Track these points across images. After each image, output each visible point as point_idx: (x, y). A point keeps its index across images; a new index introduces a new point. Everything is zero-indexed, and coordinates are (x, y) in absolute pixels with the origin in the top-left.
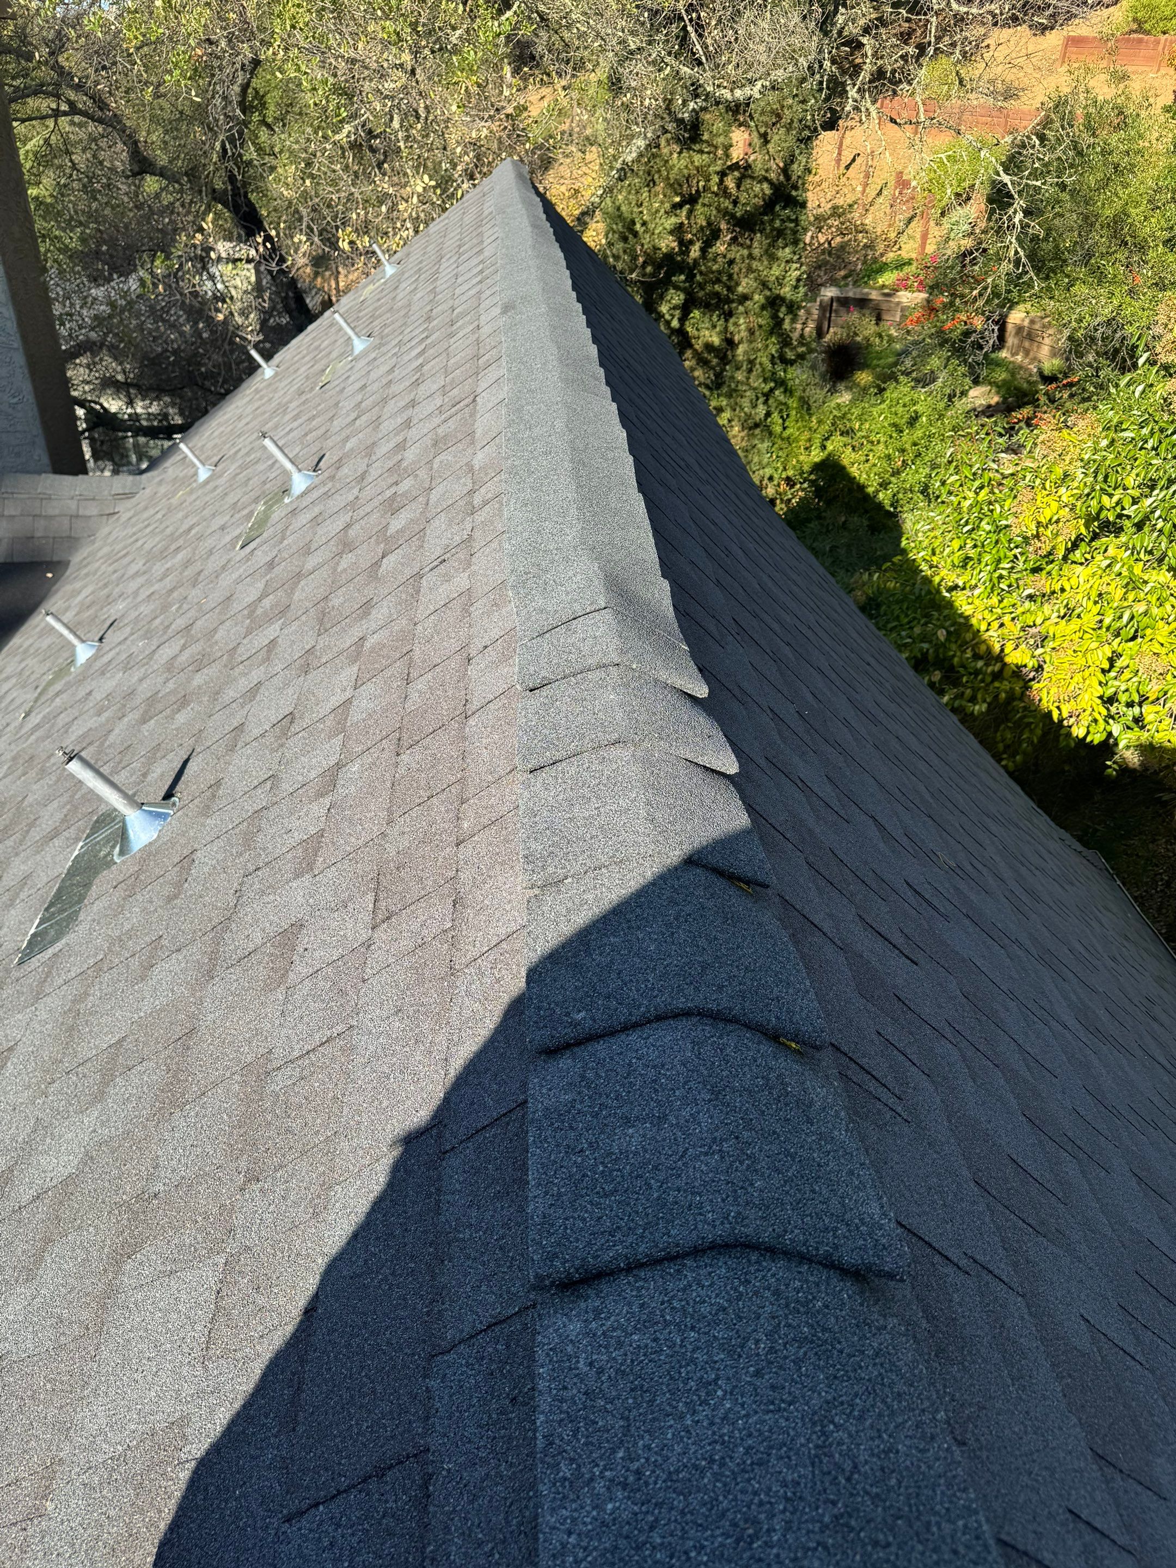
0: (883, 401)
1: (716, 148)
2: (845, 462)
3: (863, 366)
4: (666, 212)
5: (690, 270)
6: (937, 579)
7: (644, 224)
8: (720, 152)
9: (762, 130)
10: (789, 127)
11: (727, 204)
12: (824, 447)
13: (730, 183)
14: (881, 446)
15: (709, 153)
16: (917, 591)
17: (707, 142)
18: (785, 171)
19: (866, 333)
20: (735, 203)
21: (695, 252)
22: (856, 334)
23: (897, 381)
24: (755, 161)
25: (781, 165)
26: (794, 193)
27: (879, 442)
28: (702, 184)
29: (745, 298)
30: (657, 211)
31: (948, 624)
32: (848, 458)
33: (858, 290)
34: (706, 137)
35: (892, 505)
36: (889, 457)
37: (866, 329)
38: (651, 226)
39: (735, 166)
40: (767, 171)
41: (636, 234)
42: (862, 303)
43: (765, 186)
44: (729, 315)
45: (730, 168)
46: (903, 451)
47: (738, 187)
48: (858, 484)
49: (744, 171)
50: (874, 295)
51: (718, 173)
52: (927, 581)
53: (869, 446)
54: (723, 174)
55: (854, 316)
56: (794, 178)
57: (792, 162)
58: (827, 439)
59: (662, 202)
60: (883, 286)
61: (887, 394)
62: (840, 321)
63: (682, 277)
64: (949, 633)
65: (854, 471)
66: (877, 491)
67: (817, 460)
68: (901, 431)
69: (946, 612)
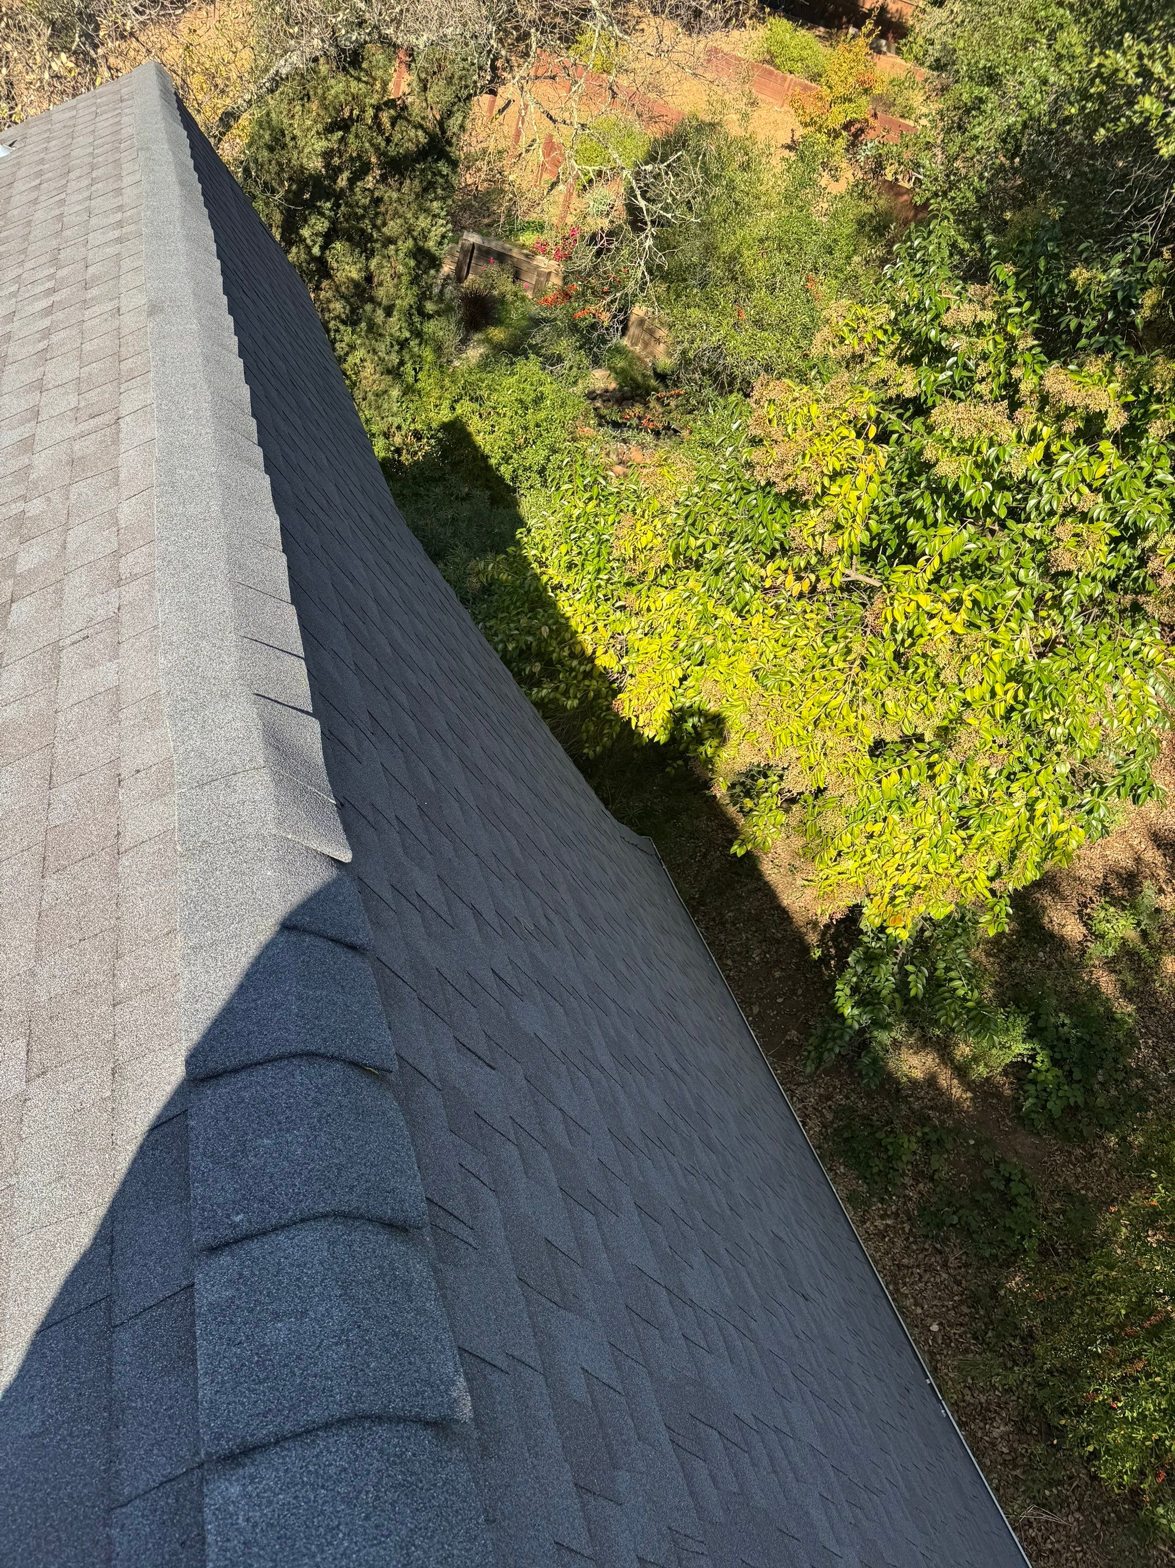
0: (513, 374)
1: (375, 79)
2: (471, 429)
3: (498, 322)
4: (318, 133)
5: (338, 197)
6: (545, 578)
7: (294, 138)
8: (378, 86)
9: (423, 76)
10: (450, 81)
11: (380, 140)
12: (453, 408)
13: (385, 117)
14: (507, 421)
15: (366, 83)
16: (526, 586)
17: (366, 71)
18: (441, 123)
19: (503, 289)
20: (388, 141)
21: (342, 181)
22: (493, 287)
23: (527, 358)
24: (412, 104)
25: (438, 117)
26: (448, 149)
27: (505, 415)
28: (356, 112)
29: (390, 241)
30: (309, 129)
31: (551, 622)
32: (475, 425)
33: (501, 243)
34: (364, 65)
35: (512, 479)
36: (511, 432)
37: (505, 286)
38: (301, 143)
39: (391, 104)
40: (423, 118)
41: (284, 146)
42: (501, 257)
43: (420, 133)
44: (370, 254)
45: (386, 104)
46: (526, 428)
47: (393, 125)
48: (482, 455)
49: (401, 112)
50: (515, 253)
51: (373, 106)
52: (537, 578)
53: (495, 418)
54: (378, 108)
55: (493, 268)
56: (449, 134)
57: (449, 116)
58: (456, 401)
59: (315, 122)
60: (523, 246)
61: (517, 368)
62: (481, 269)
63: (328, 205)
64: (551, 630)
65: (479, 439)
66: (500, 464)
67: (446, 420)
68: (527, 409)
69: (551, 611)
